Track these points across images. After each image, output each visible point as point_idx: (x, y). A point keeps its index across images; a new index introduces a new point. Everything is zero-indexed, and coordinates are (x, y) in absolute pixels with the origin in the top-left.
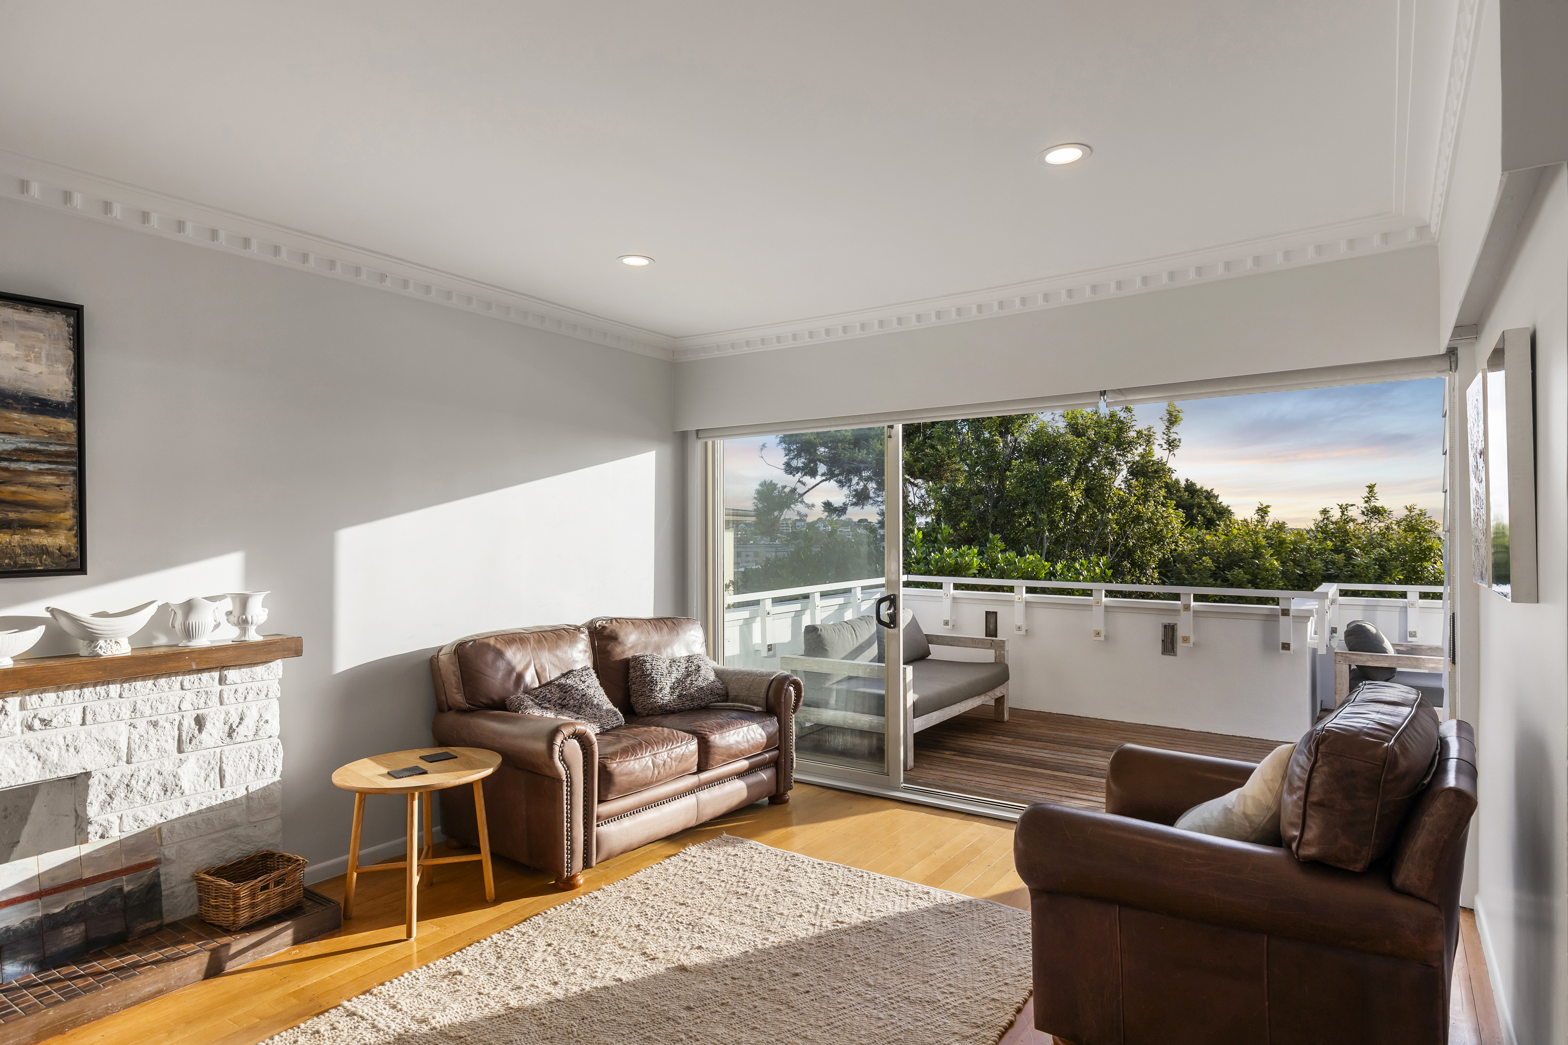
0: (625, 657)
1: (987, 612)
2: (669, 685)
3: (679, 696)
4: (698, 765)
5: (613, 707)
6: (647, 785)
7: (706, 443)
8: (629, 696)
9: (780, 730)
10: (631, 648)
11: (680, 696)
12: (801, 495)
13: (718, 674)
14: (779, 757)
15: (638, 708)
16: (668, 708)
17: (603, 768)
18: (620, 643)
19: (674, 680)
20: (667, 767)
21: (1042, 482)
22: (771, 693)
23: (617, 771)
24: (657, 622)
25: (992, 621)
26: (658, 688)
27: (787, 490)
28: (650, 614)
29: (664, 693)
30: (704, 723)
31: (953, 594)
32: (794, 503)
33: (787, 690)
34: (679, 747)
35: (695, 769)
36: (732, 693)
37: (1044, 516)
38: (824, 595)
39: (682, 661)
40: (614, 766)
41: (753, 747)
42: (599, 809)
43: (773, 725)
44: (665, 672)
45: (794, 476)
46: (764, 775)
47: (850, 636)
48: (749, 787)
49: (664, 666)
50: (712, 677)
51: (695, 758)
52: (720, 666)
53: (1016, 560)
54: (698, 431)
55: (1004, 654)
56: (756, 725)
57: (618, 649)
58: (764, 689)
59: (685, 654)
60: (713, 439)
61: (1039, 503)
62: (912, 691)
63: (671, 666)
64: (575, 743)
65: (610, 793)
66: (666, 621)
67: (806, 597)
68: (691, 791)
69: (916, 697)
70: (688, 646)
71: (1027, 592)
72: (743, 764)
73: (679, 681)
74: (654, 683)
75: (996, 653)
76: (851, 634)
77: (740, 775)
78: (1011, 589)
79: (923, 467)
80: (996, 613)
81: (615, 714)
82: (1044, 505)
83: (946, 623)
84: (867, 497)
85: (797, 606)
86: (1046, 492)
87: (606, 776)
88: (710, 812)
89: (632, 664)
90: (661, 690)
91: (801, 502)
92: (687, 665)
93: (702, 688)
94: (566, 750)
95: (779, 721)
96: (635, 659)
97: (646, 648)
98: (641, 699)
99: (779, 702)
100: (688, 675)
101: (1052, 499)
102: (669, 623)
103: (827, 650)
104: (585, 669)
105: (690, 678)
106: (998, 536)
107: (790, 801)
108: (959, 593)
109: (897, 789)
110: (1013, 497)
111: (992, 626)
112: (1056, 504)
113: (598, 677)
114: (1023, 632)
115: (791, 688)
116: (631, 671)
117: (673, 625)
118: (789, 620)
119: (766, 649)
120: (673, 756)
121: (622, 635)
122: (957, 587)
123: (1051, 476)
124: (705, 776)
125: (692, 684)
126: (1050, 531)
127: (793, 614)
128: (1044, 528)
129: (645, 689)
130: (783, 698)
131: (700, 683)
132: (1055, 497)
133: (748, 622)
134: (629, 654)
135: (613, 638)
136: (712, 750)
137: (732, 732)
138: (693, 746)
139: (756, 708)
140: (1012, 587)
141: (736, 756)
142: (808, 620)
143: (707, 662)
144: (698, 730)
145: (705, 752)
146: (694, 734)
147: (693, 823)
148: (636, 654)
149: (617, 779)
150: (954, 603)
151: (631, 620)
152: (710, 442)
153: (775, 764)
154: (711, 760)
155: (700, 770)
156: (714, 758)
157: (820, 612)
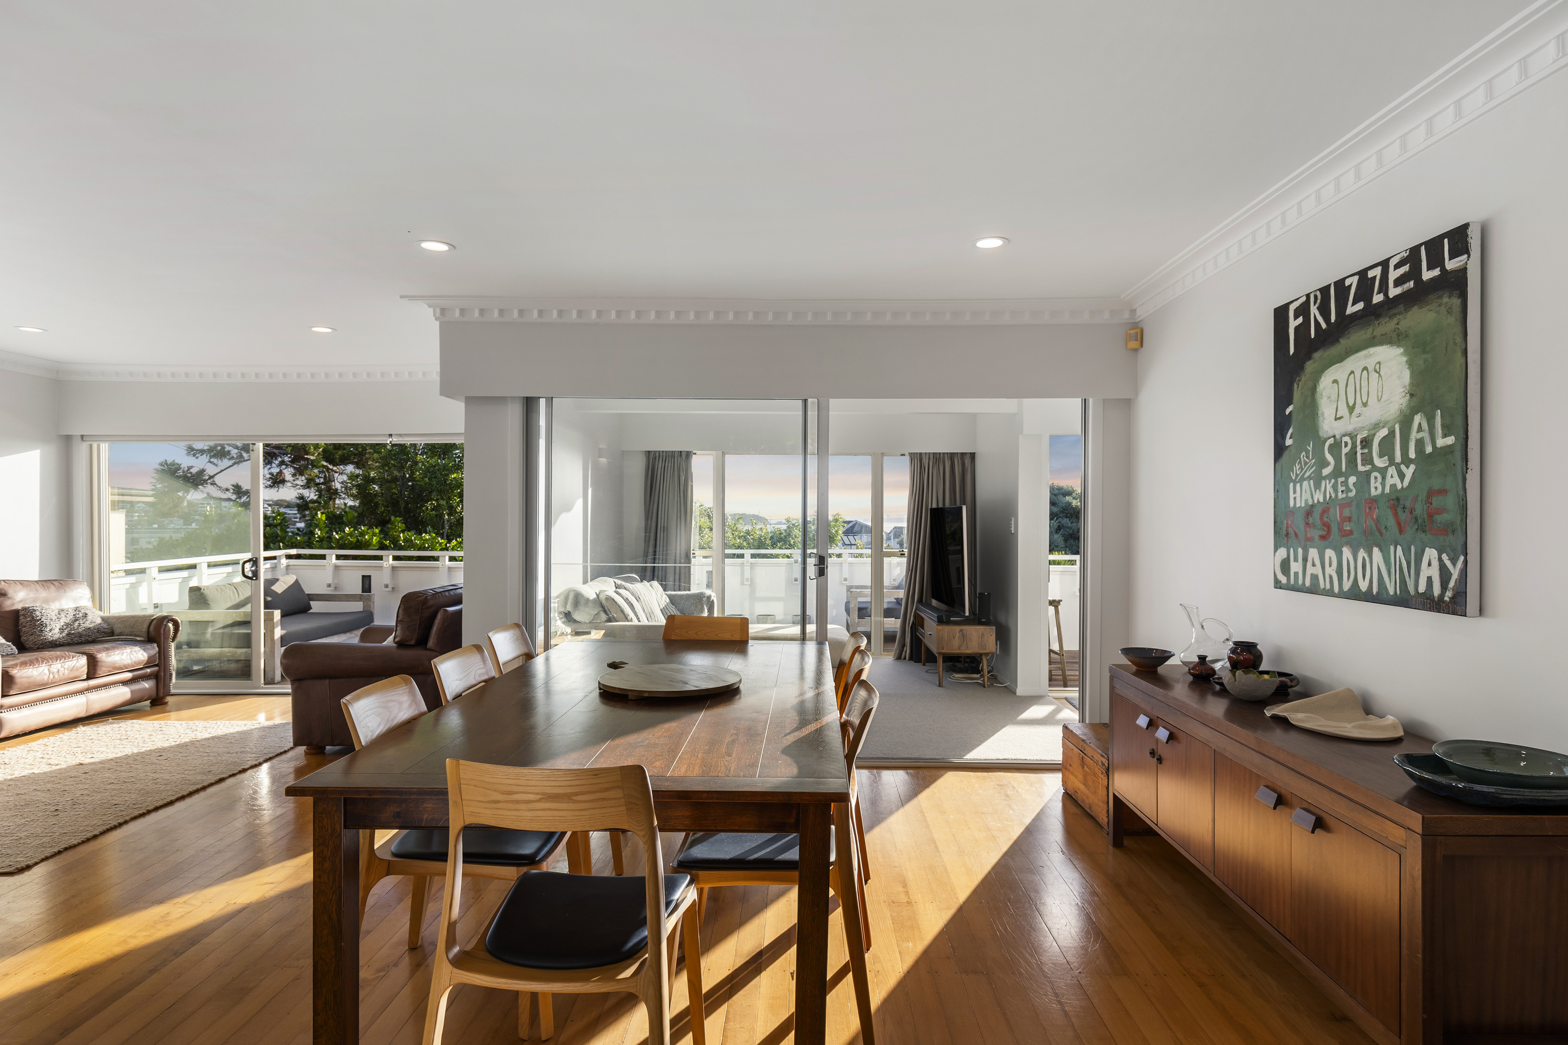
0: (14, 608)
1: (362, 576)
2: (58, 627)
3: (67, 635)
4: (87, 674)
5: (6, 642)
6: (43, 686)
7: (91, 446)
8: (20, 637)
9: (159, 652)
10: (21, 601)
11: (69, 634)
12: (211, 477)
13: (103, 619)
14: (158, 671)
15: (29, 644)
16: (58, 643)
17: (6, 673)
18: (9, 598)
19: (62, 624)
20: (61, 674)
21: (441, 475)
22: (152, 628)
23: (18, 675)
24: (44, 583)
25: (367, 582)
26: (48, 629)
28: (37, 579)
29: (54, 631)
30: (91, 649)
32: (202, 485)
33: (166, 625)
34: (71, 661)
35: (85, 677)
36: (117, 631)
37: (443, 502)
38: (210, 565)
39: (70, 610)
40: (15, 672)
41: (135, 663)
42: (2, 701)
43: (154, 649)
44: (54, 618)
45: (197, 458)
46: (147, 685)
47: (232, 594)
48: (132, 692)
49: (52, 614)
50: (99, 621)
51: (85, 669)
52: (106, 614)
53: (413, 538)
54: (82, 436)
55: (370, 605)
56: (139, 649)
57: (8, 603)
58: (145, 626)
59: (73, 605)
60: (98, 443)
61: (440, 492)
62: (279, 628)
63: (59, 614)
65: (12, 690)
66: (53, 582)
67: (194, 567)
68: (81, 692)
69: (284, 632)
70: (75, 600)
71: (393, 560)
72: (129, 675)
73: (67, 625)
74: (43, 625)
75: (364, 604)
76: (233, 592)
77: (125, 683)
79: (344, 455)
80: (370, 576)
81: (9, 646)
82: (444, 493)
83: (329, 585)
84: (283, 481)
85: (185, 574)
86: (445, 482)
87: (9, 678)
88: (96, 708)
89: (21, 613)
90: (51, 630)
91: (212, 484)
92: (75, 613)
93: (89, 628)
95: (159, 646)
96: (25, 609)
97: (34, 602)
98: (31, 638)
99: (159, 634)
100: (76, 620)
101: (450, 488)
102: (56, 584)
103: (208, 604)
105: (78, 622)
106: (398, 519)
107: (169, 703)
108: (341, 562)
109: (259, 688)
110: (421, 485)
111: (367, 586)
112: (453, 492)
114: (389, 589)
115: (171, 624)
116: (21, 618)
117: (60, 585)
118: (177, 585)
119: (153, 606)
120: (66, 666)
121: (10, 592)
122: (338, 557)
123: (448, 470)
124: (93, 682)
125: (80, 626)
126: (449, 515)
127: (180, 580)
128: (443, 513)
129: (35, 630)
130: (162, 630)
131: (88, 624)
132: (453, 487)
133: (134, 586)
134: (19, 607)
135: (3, 594)
136: (99, 664)
137: (117, 653)
138: (83, 661)
139: (138, 639)
140: (382, 556)
141: (120, 668)
142: (194, 583)
143: (94, 610)
144: (87, 651)
145: (93, 665)
146: (83, 653)
147: (83, 714)
148: (27, 606)
149: (18, 680)
150: (336, 570)
151: (21, 582)
152: (95, 446)
153: (156, 676)
154: (99, 672)
155: (89, 678)
156: (101, 671)
157: (205, 577)
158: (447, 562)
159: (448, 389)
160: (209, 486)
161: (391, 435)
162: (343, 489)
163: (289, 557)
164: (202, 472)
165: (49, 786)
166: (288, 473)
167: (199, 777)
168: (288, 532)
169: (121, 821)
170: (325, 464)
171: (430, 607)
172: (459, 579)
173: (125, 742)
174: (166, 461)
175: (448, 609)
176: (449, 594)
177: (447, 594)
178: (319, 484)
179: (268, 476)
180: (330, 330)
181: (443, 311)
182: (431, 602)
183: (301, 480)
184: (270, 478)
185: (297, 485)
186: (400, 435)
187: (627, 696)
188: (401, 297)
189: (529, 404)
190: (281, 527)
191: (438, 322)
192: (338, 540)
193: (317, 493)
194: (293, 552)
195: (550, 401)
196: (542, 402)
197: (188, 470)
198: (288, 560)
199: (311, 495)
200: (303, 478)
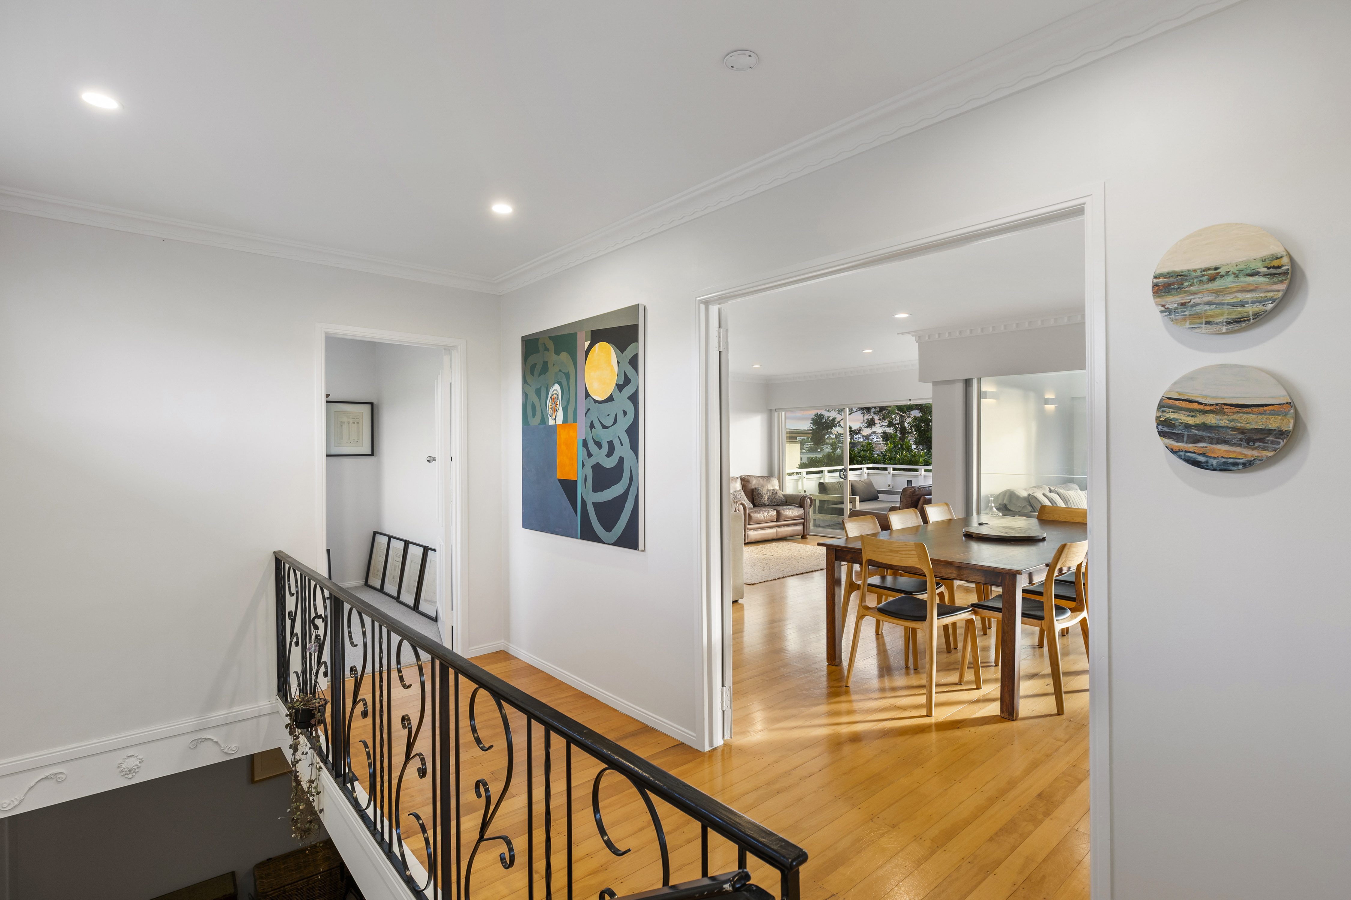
1: (908, 481)
6: (762, 522)
7: (779, 413)
8: (754, 499)
9: (805, 512)
10: (754, 485)
11: (770, 501)
13: (784, 496)
14: (804, 522)
15: (757, 504)
16: (766, 504)
17: (749, 514)
18: (750, 483)
19: (768, 496)
20: (767, 518)
22: (801, 501)
23: (753, 516)
24: (763, 477)
27: (830, 419)
28: (761, 475)
29: (765, 499)
31: (892, 473)
32: (834, 426)
33: (807, 500)
34: (771, 513)
35: (776, 520)
36: (788, 501)
38: (828, 472)
39: (771, 490)
40: (752, 514)
41: (795, 516)
42: (748, 526)
43: (802, 511)
44: (766, 493)
45: (830, 412)
46: (800, 527)
48: (794, 530)
49: (765, 491)
50: (782, 496)
51: (776, 517)
52: (785, 493)
54: (776, 409)
56: (796, 510)
57: (750, 485)
58: (799, 499)
59: (772, 488)
63: (767, 491)
64: (742, 506)
65: (751, 522)
67: (821, 472)
68: (774, 527)
70: (773, 486)
71: (924, 472)
72: (793, 522)
73: (770, 496)
74: (762, 496)
76: (839, 486)
77: (792, 525)
78: (917, 470)
80: (911, 481)
81: (750, 504)
83: (889, 486)
85: (818, 475)
87: (750, 516)
88: (780, 535)
89: (754, 490)
90: (764, 499)
91: (839, 426)
92: (773, 491)
93: (778, 499)
94: (739, 508)
95: (804, 510)
96: (756, 488)
97: (759, 485)
98: (758, 501)
99: (805, 503)
100: (773, 495)
102: (766, 478)
103: (827, 492)
104: (740, 490)
107: (808, 537)
108: (896, 472)
113: (744, 493)
115: (809, 500)
116: (755, 492)
117: (768, 479)
118: (814, 481)
119: (802, 488)
120: (769, 515)
121: (751, 480)
122: (894, 469)
124: (779, 523)
125: (774, 497)
127: (816, 478)
129: (760, 498)
131: (777, 497)
133: (796, 481)
134: (753, 487)
135: (748, 481)
136: (781, 515)
137: (788, 511)
138: (775, 513)
139: (796, 505)
140: (918, 469)
141: (788, 518)
142: (822, 481)
143: (780, 491)
144: (777, 509)
145: (779, 517)
146: (775, 510)
147: (775, 537)
148: (756, 487)
149: (753, 518)
150: (893, 476)
151: (754, 476)
152: (780, 413)
153: (803, 524)
154: (781, 519)
155: (777, 521)
156: (782, 518)
157: (826, 478)
158: (923, 473)
159: (923, 378)
160: (838, 427)
161: (910, 400)
162: (909, 427)
163: (868, 469)
164: (834, 419)
165: (762, 561)
166: (876, 418)
167: (815, 567)
168: (874, 454)
169: (785, 576)
170: (898, 412)
171: (917, 495)
172: (929, 482)
173: (789, 550)
174: (817, 413)
175: (926, 496)
176: (929, 489)
177: (927, 488)
178: (895, 424)
179: (866, 421)
180: (872, 351)
181: (920, 337)
182: (917, 493)
183: (885, 423)
184: (867, 422)
185: (883, 426)
186: (915, 399)
187: (972, 535)
188: (898, 334)
189: (968, 383)
190: (870, 451)
191: (918, 343)
192: (899, 460)
193: (894, 430)
194: (871, 466)
195: (979, 380)
196: (975, 380)
197: (828, 418)
198: (868, 471)
199: (891, 430)
200: (886, 421)
